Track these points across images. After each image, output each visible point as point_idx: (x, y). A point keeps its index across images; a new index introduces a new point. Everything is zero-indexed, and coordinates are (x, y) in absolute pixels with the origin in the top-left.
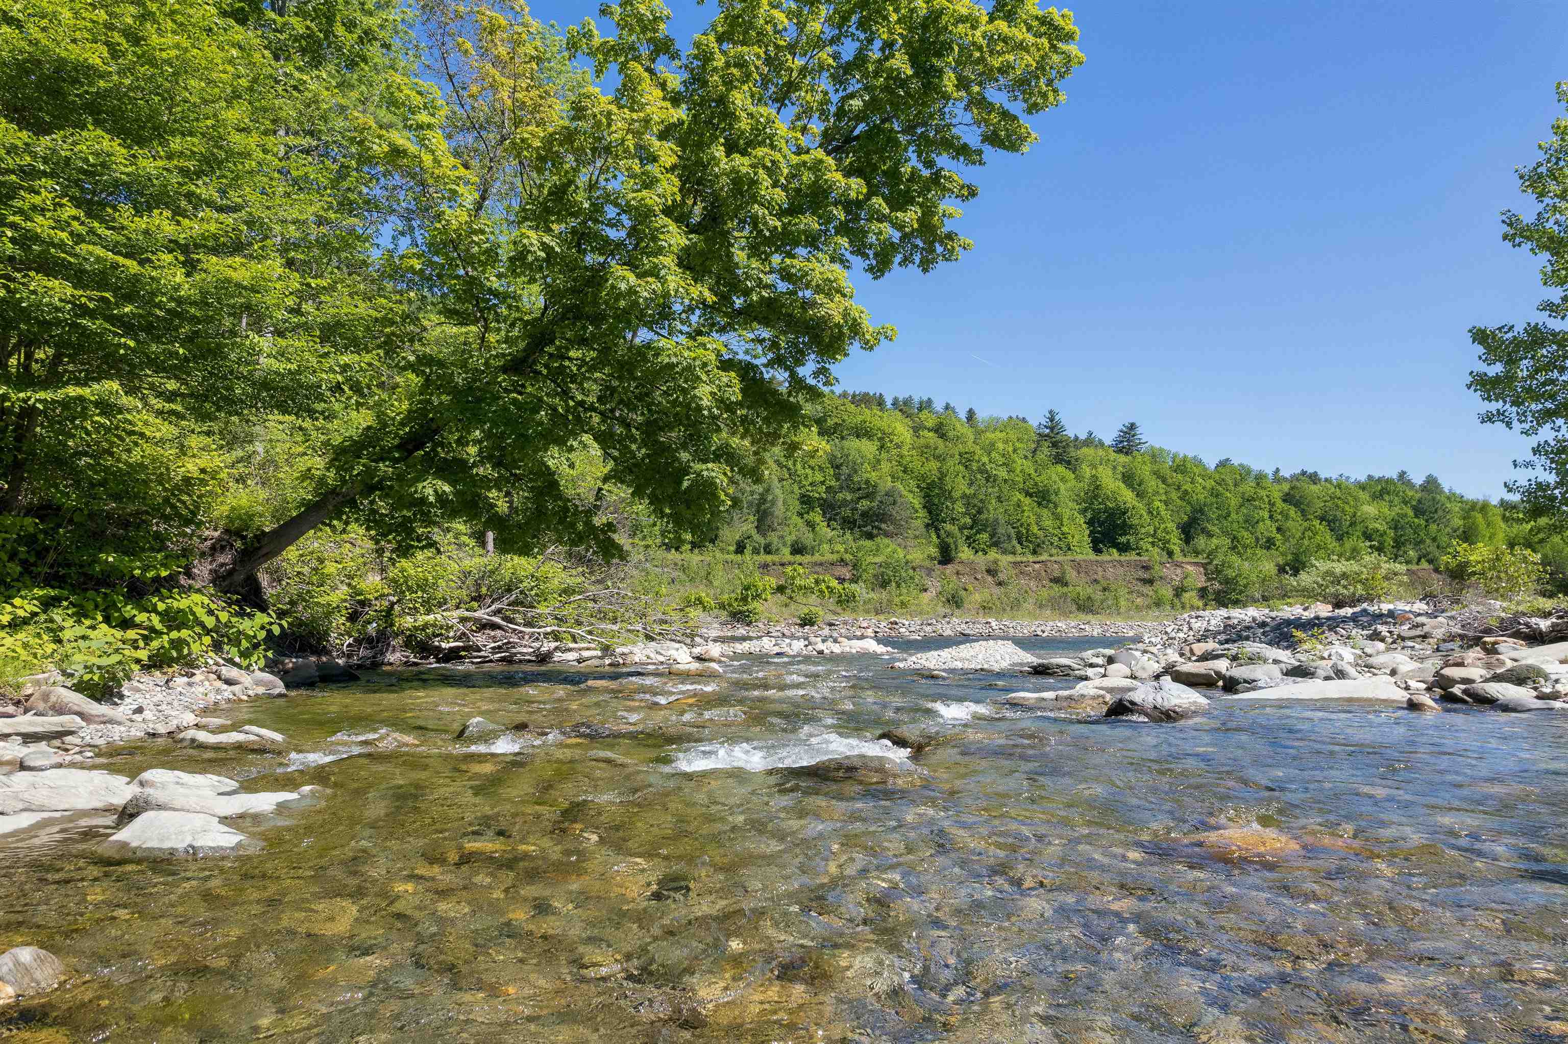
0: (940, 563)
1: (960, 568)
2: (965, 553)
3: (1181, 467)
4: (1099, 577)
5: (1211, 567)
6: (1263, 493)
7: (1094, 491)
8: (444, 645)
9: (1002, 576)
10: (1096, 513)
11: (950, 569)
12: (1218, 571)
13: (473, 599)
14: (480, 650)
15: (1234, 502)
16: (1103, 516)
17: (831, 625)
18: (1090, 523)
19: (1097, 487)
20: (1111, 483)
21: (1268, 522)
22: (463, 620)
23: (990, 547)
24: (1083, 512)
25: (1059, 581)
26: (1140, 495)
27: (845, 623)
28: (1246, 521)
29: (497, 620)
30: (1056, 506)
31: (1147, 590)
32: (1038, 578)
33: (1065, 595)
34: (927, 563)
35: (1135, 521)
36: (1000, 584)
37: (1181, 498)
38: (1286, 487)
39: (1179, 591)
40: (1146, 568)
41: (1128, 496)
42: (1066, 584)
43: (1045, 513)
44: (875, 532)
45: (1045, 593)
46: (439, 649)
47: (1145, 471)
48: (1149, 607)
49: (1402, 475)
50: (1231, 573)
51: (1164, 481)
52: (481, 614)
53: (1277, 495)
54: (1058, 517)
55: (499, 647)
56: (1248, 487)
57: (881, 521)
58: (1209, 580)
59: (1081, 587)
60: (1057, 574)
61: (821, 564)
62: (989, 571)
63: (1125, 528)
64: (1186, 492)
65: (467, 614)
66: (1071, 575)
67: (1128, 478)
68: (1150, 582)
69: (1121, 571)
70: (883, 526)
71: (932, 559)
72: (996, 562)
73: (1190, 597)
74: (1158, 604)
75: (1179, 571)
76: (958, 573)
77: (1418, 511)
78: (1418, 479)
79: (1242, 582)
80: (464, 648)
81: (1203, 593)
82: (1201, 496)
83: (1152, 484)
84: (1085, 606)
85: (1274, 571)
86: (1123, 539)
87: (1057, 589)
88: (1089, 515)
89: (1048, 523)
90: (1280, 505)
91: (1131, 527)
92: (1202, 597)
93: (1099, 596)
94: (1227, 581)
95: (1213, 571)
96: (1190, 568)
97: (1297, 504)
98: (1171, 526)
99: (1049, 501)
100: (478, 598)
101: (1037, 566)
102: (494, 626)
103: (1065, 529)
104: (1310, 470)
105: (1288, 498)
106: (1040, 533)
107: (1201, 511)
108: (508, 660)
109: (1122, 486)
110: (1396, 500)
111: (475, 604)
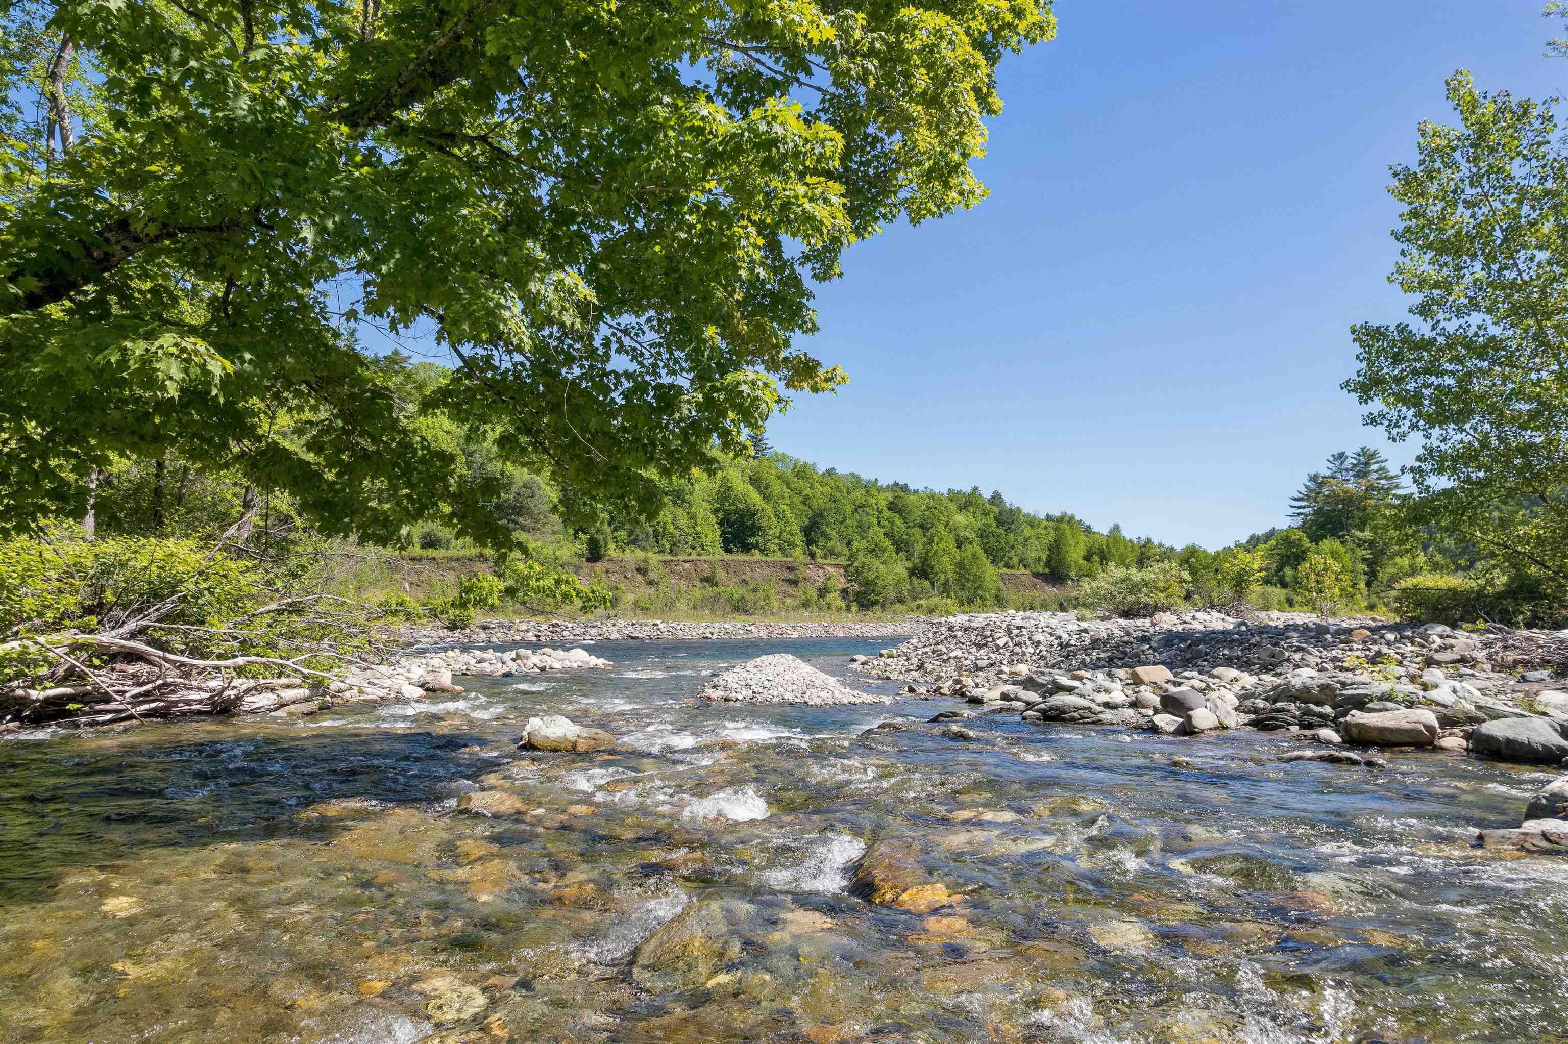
0: (588, 560)
1: (610, 566)
2: (612, 551)
3: (802, 472)
4: (747, 578)
5: (852, 570)
6: (873, 501)
7: (725, 494)
8: (34, 694)
9: (652, 575)
10: (727, 514)
11: (599, 566)
12: (858, 572)
13: (89, 610)
14: (107, 699)
15: (849, 509)
16: (734, 518)
17: (484, 628)
18: (721, 523)
19: (729, 488)
20: (741, 486)
21: (877, 528)
22: (75, 648)
23: (628, 544)
24: (716, 511)
25: (709, 580)
26: (767, 498)
27: (500, 625)
28: (859, 527)
29: (139, 645)
30: (690, 506)
31: (791, 590)
32: (688, 578)
33: (719, 595)
34: (575, 561)
35: (764, 523)
36: (650, 583)
37: (804, 503)
38: (890, 496)
39: (823, 592)
40: (790, 569)
41: (755, 498)
42: (716, 585)
43: (680, 512)
44: (511, 526)
45: (697, 593)
46: (24, 702)
47: (769, 475)
48: (796, 608)
49: (975, 489)
50: (871, 576)
51: (788, 486)
52: (107, 637)
53: (883, 504)
54: (692, 517)
55: (147, 693)
56: (859, 496)
57: (519, 514)
58: (849, 581)
59: (731, 588)
60: (707, 573)
61: (458, 560)
62: (639, 570)
63: (755, 529)
64: (807, 497)
65: (82, 638)
66: (721, 575)
67: (755, 481)
68: (795, 583)
69: (767, 571)
70: (521, 520)
71: (580, 556)
72: (646, 561)
73: (834, 598)
74: (806, 605)
75: (821, 572)
76: (607, 572)
77: (1000, 522)
78: (987, 494)
79: (880, 583)
80: (72, 698)
81: (844, 592)
82: (819, 502)
83: (777, 487)
84: (740, 607)
85: (905, 574)
86: (752, 540)
87: (710, 591)
88: (720, 515)
89: (683, 522)
90: (887, 513)
91: (759, 528)
92: (844, 598)
93: (751, 597)
94: (867, 583)
95: (853, 572)
96: (831, 570)
97: (900, 511)
98: (796, 528)
99: (684, 501)
100: (96, 609)
101: (687, 565)
102: (132, 657)
103: (699, 529)
104: (902, 483)
105: (892, 507)
106: (677, 533)
107: (821, 515)
108: (165, 715)
109: (751, 488)
110: (978, 512)
111: (93, 620)
